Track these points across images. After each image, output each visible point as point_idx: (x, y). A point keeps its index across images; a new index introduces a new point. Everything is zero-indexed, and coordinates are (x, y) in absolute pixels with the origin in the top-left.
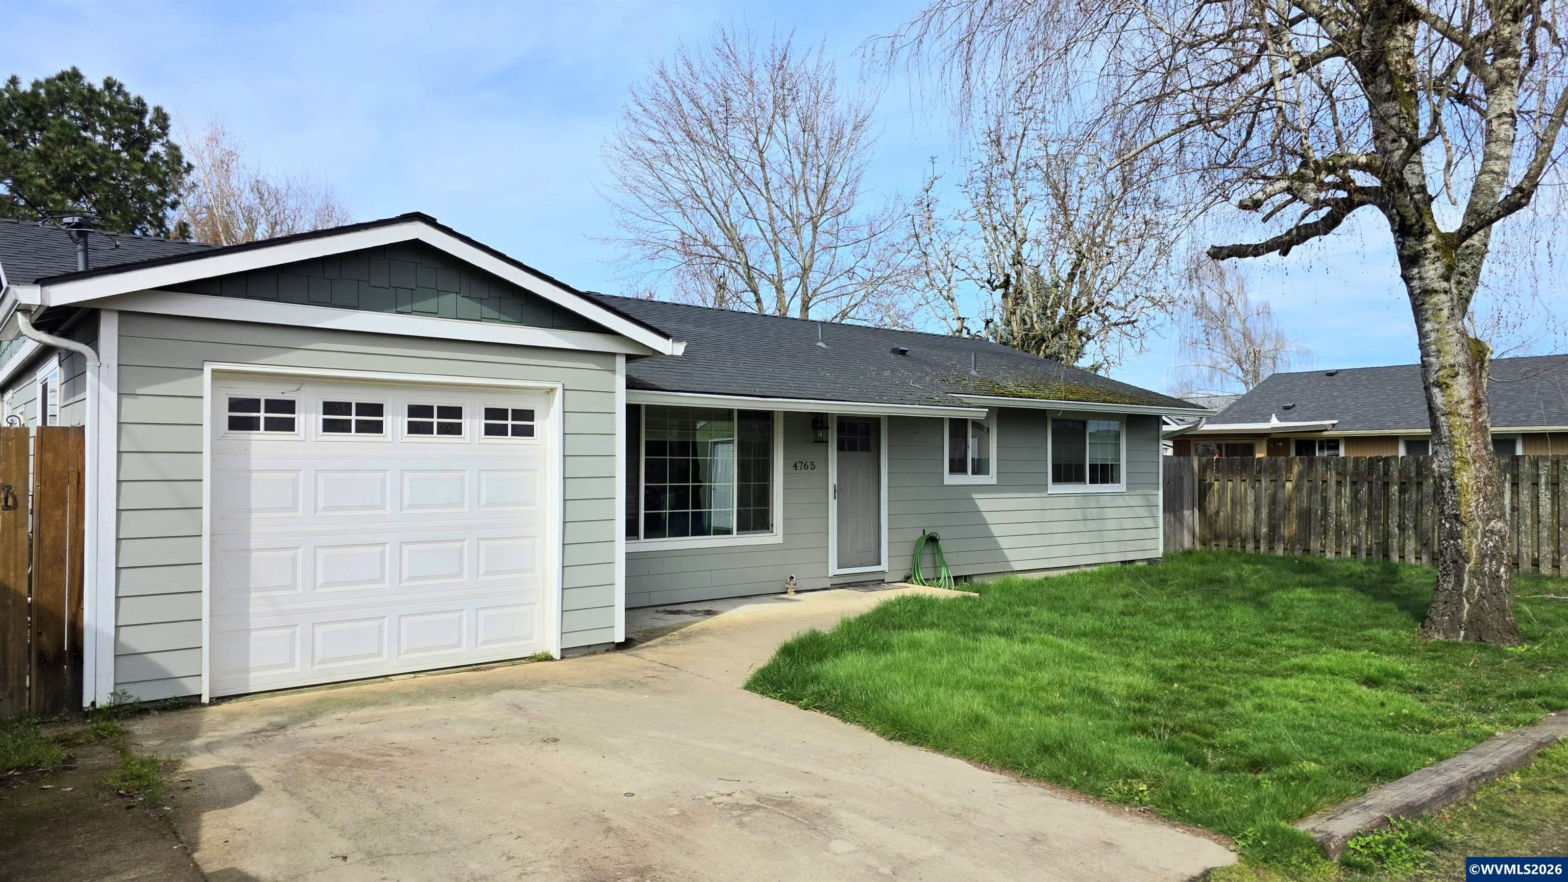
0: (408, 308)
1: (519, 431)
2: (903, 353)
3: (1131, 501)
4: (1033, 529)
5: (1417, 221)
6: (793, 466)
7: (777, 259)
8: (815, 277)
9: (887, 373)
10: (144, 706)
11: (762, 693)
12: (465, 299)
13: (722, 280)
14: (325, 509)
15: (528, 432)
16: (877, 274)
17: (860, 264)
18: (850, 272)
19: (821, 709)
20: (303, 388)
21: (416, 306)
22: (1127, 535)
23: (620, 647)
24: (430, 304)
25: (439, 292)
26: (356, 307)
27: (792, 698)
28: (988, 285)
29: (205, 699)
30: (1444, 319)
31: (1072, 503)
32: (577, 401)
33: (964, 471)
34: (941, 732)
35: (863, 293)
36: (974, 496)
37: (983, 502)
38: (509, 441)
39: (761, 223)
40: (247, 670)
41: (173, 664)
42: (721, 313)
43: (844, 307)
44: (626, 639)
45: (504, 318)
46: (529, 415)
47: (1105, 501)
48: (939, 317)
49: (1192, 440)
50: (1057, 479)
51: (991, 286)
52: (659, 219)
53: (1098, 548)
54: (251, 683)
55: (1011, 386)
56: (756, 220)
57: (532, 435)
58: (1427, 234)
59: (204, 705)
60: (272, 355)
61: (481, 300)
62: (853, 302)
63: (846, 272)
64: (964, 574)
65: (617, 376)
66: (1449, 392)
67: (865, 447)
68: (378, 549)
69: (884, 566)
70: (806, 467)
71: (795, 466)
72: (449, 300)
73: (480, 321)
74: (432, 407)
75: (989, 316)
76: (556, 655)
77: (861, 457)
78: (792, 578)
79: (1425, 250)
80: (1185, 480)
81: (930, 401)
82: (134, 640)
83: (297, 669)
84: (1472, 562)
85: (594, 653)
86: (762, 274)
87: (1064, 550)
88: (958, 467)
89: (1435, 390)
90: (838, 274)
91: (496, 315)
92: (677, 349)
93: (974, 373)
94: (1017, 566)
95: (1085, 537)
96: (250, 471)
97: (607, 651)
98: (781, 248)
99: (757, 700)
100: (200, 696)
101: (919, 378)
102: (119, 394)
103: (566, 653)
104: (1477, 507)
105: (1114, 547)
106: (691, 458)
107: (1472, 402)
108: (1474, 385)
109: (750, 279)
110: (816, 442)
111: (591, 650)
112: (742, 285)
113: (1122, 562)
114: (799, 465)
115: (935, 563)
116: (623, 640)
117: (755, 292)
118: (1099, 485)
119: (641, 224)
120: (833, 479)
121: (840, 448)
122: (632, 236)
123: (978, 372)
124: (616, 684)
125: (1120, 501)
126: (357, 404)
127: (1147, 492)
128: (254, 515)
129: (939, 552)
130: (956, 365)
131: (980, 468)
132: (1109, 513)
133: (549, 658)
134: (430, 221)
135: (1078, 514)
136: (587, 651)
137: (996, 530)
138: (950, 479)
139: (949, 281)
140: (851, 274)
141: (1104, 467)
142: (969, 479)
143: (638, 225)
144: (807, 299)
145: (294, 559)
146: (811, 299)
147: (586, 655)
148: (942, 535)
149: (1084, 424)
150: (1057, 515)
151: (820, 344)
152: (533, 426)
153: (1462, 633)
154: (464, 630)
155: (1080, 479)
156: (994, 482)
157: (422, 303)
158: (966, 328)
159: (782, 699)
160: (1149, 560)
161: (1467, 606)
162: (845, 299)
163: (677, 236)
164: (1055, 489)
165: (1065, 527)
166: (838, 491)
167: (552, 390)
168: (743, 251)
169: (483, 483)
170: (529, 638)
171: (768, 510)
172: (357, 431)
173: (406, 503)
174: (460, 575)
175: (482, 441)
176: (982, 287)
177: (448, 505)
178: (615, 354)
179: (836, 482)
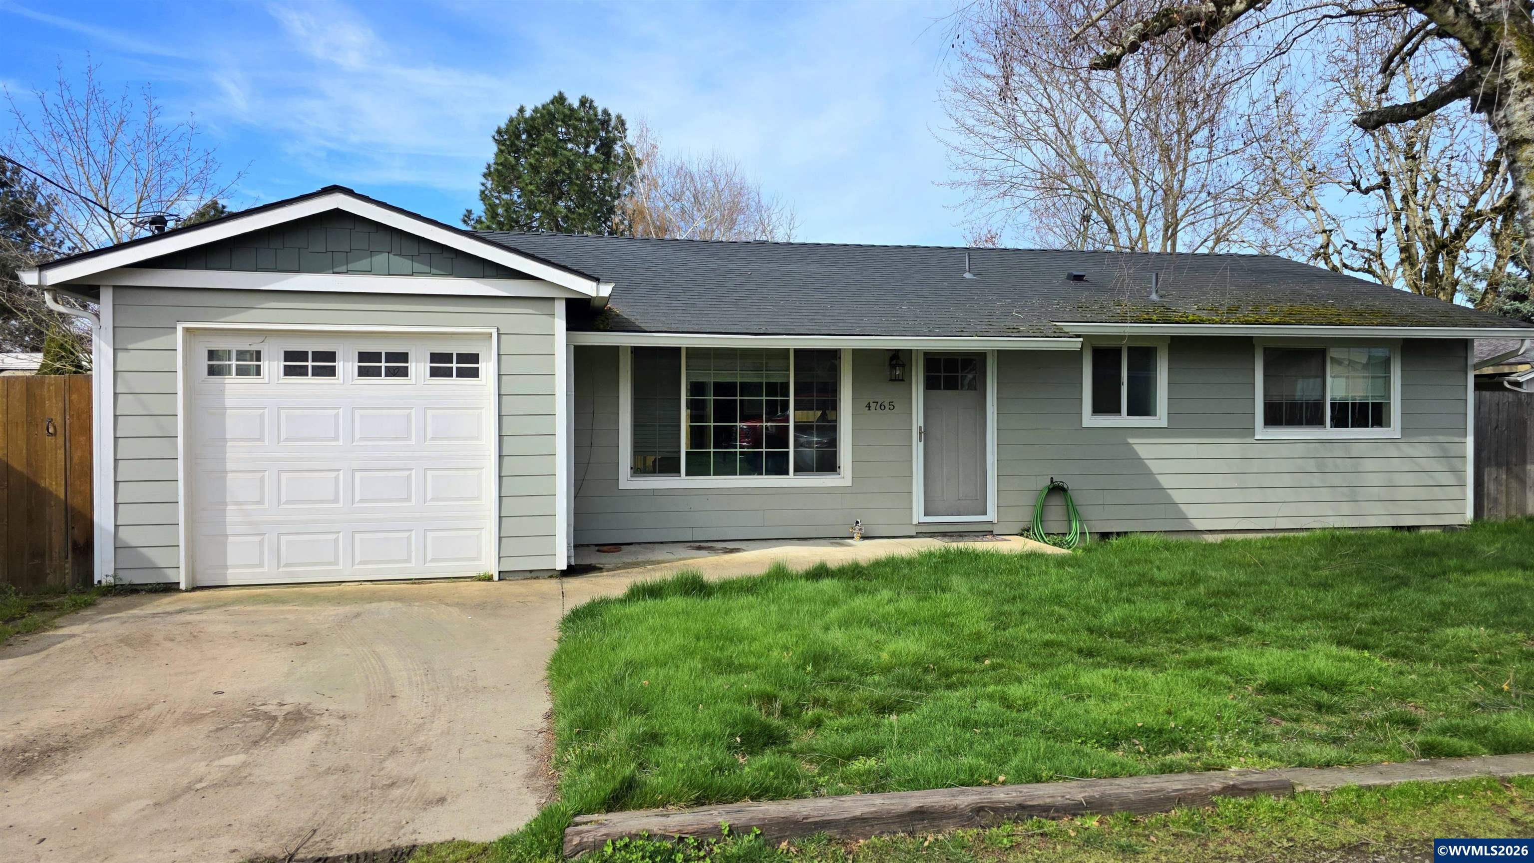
0: (344, 269)
1: (464, 373)
2: (1079, 278)
3: (1408, 450)
4: (1231, 481)
6: (866, 406)
10: (134, 587)
12: (397, 257)
14: (287, 440)
15: (473, 373)
20: (266, 340)
21: (351, 267)
22: (1400, 494)
24: (364, 263)
25: (372, 254)
26: (298, 271)
29: (183, 586)
31: (1300, 449)
32: (514, 344)
33: (1114, 411)
36: (1131, 441)
37: (1144, 448)
38: (453, 383)
40: (226, 567)
41: (158, 557)
44: (568, 566)
45: (434, 271)
46: (474, 358)
47: (1357, 450)
50: (1273, 421)
53: (1346, 508)
54: (228, 578)
57: (478, 376)
59: (181, 591)
60: (233, 314)
61: (412, 258)
64: (1114, 530)
65: (556, 320)
68: (334, 474)
69: (991, 515)
70: (882, 407)
71: (869, 406)
72: (381, 259)
73: (412, 275)
74: (381, 353)
76: (494, 576)
78: (857, 522)
81: (1013, 331)
82: (129, 536)
83: (266, 569)
85: (537, 578)
87: (1287, 510)
88: (1105, 406)
91: (426, 269)
92: (605, 290)
93: (1154, 296)
94: (1200, 525)
95: (1325, 494)
96: (225, 408)
97: (551, 577)
100: (178, 583)
102: (114, 349)
103: (505, 575)
105: (1378, 508)
106: (738, 398)
110: (891, 380)
111: (533, 574)
113: (1393, 527)
114: (873, 405)
115: (1070, 516)
116: (565, 568)
118: (1350, 429)
120: (918, 419)
121: (930, 387)
123: (1162, 295)
125: (1392, 451)
126: (294, 352)
127: (1441, 438)
128: (229, 444)
129: (1073, 504)
131: (1141, 408)
132: (1369, 465)
133: (486, 579)
134: (348, 192)
135: (1311, 465)
136: (529, 575)
137: (1165, 481)
138: (1089, 420)
141: (1360, 407)
142: (1123, 420)
145: (262, 480)
147: (527, 579)
148: (1075, 485)
149: (1324, 352)
150: (1272, 466)
151: (967, 275)
152: (478, 368)
154: (414, 548)
155: (1314, 422)
156: (1165, 424)
157: (357, 263)
160: (1444, 527)
164: (1263, 433)
165: (1287, 480)
166: (926, 434)
167: (491, 335)
169: (429, 421)
170: (477, 559)
171: (836, 451)
172: (313, 375)
173: (357, 436)
174: (408, 499)
175: (427, 382)
176: (1350, 191)
177: (397, 439)
178: (553, 299)
179: (921, 424)
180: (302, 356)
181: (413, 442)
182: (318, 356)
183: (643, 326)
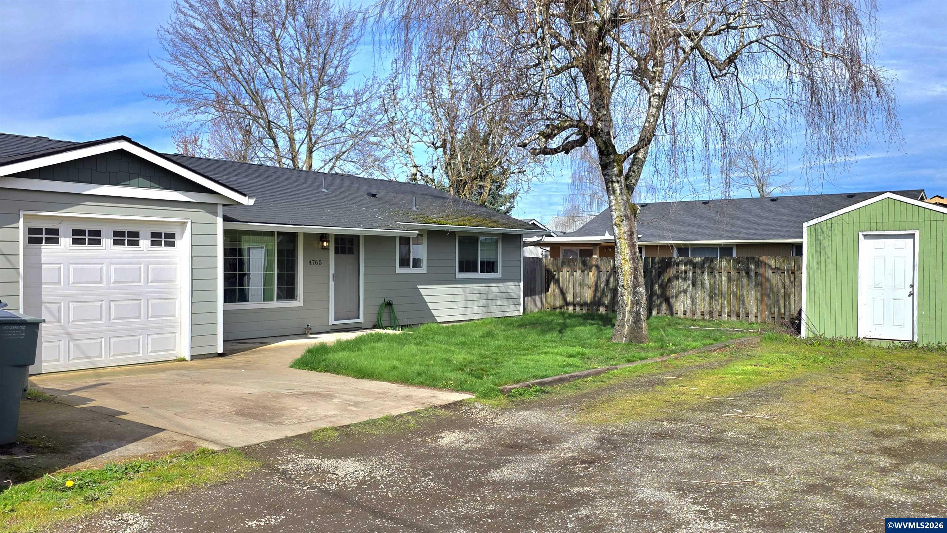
0: (115, 182)
1: (168, 244)
2: (374, 196)
5: (605, 149)
6: (309, 262)
7: (289, 116)
8: (317, 131)
9: (363, 210)
11: (299, 368)
13: (248, 128)
14: (74, 283)
15: (172, 244)
16: (361, 130)
17: (349, 121)
18: (342, 127)
19: (327, 371)
20: (63, 223)
23: (220, 355)
25: (130, 174)
26: (91, 183)
27: (313, 369)
28: (432, 146)
30: (618, 194)
32: (198, 229)
33: (408, 265)
34: (379, 373)
35: (351, 142)
38: (163, 250)
39: (278, 91)
42: (261, 167)
43: (338, 153)
44: (224, 352)
45: (162, 186)
46: (173, 236)
48: (403, 164)
49: (561, 247)
50: (461, 270)
51: (435, 146)
52: (202, 85)
53: (485, 309)
55: (435, 217)
56: (274, 89)
57: (175, 246)
58: (610, 155)
61: (151, 178)
62: (344, 149)
63: (339, 127)
64: (408, 324)
65: (219, 215)
66: (620, 228)
67: (351, 251)
68: (100, 304)
69: (361, 319)
70: (316, 263)
71: (310, 263)
73: (150, 188)
74: (125, 232)
75: (435, 164)
76: (188, 358)
77: (347, 258)
78: (308, 326)
79: (610, 162)
80: (537, 271)
81: (387, 227)
83: (61, 362)
84: (629, 306)
85: (208, 358)
86: (279, 127)
88: (404, 263)
89: (615, 227)
90: (334, 128)
92: (251, 202)
93: (414, 209)
94: (439, 320)
97: (214, 357)
98: (293, 110)
99: (296, 371)
101: (382, 212)
103: (193, 358)
104: (631, 281)
106: (237, 258)
107: (629, 233)
108: (630, 225)
109: (270, 129)
110: (322, 249)
111: (205, 356)
112: (263, 132)
113: (499, 317)
114: (312, 262)
115: (390, 318)
116: (222, 352)
117: (274, 140)
118: (486, 273)
119: (188, 88)
120: (332, 271)
121: (336, 252)
122: (181, 96)
123: (417, 209)
124: (225, 368)
125: (498, 283)
126: (89, 231)
129: (393, 311)
130: (405, 203)
131: (417, 263)
133: (184, 360)
134: (129, 140)
136: (203, 357)
138: (400, 270)
139: (408, 141)
140: (342, 129)
141: (489, 263)
142: (410, 270)
143: (186, 89)
144: (311, 145)
145: (59, 308)
146: (314, 146)
147: (203, 359)
148: (395, 302)
149: (477, 238)
151: (324, 190)
152: (175, 242)
153: (624, 339)
154: (141, 346)
155: (475, 270)
156: (425, 271)
158: (420, 172)
159: (308, 369)
160: (514, 317)
161: (627, 327)
162: (338, 147)
163: (213, 97)
164: (460, 276)
166: (335, 277)
167: (185, 223)
168: (265, 110)
169: (150, 270)
170: (174, 350)
171: (294, 287)
172: (88, 244)
173: (112, 281)
174: (139, 317)
175: (149, 249)
176: (429, 147)
177: (133, 282)
178: (217, 204)
179: (334, 272)
180: (82, 232)
181: (142, 284)
182: (91, 233)
183: (236, 218)
